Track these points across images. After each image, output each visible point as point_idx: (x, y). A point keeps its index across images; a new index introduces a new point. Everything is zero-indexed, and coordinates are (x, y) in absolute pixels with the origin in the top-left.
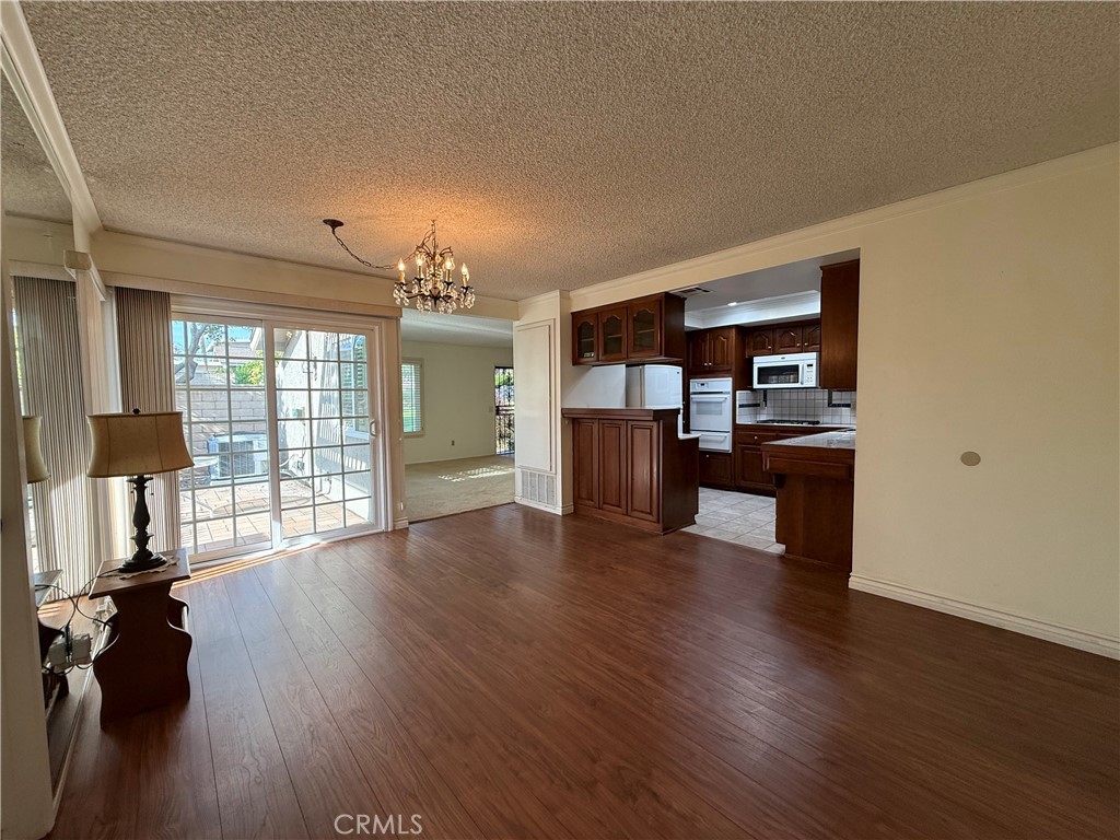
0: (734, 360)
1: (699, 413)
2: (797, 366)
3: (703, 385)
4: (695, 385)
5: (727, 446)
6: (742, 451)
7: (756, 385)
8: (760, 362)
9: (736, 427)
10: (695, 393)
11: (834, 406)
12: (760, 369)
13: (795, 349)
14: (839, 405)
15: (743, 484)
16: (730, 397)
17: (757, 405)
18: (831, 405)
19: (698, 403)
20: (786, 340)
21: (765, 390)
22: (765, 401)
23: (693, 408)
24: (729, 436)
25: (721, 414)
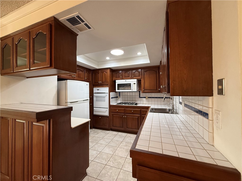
0: (109, 81)
1: (97, 101)
2: (130, 84)
3: (98, 90)
4: (95, 90)
5: (107, 114)
6: (113, 115)
7: (117, 90)
8: (118, 82)
9: (110, 106)
10: (95, 93)
11: (141, 97)
12: (118, 85)
13: (130, 78)
14: (142, 97)
15: (113, 128)
16: (108, 95)
17: (117, 97)
18: (140, 97)
19: (96, 97)
20: (126, 75)
21: (120, 92)
22: (120, 96)
23: (95, 99)
24: (108, 110)
25: (105, 101)
